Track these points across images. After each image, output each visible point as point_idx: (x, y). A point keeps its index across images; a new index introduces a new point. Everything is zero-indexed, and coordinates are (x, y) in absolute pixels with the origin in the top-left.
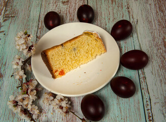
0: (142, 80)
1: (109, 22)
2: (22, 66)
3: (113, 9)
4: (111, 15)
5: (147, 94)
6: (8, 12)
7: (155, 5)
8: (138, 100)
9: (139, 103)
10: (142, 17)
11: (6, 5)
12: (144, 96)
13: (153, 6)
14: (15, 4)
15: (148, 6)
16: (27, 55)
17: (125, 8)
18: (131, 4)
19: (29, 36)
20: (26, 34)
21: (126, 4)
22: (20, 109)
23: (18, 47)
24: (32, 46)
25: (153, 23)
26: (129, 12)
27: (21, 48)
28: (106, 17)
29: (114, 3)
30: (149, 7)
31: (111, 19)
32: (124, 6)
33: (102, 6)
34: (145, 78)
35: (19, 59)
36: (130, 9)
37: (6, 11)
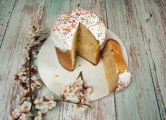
0: (157, 92)
1: (126, 40)
2: (29, 50)
3: (129, 29)
4: (127, 35)
5: (162, 105)
6: (42, 30)
7: (163, 27)
8: (156, 110)
9: (156, 113)
10: (153, 37)
11: (40, 23)
12: (160, 107)
13: (162, 28)
14: (47, 22)
15: (158, 27)
16: (34, 43)
17: (138, 29)
18: (143, 25)
19: (36, 30)
20: (34, 27)
21: (139, 25)
22: (19, 82)
23: (28, 36)
24: (39, 37)
25: (163, 42)
26: (142, 32)
27: (30, 37)
28: (124, 36)
29: (129, 24)
30: (158, 29)
31: (128, 38)
32: (137, 27)
33: (119, 27)
34: (159, 91)
35: (28, 45)
36: (143, 30)
37: (40, 28)
